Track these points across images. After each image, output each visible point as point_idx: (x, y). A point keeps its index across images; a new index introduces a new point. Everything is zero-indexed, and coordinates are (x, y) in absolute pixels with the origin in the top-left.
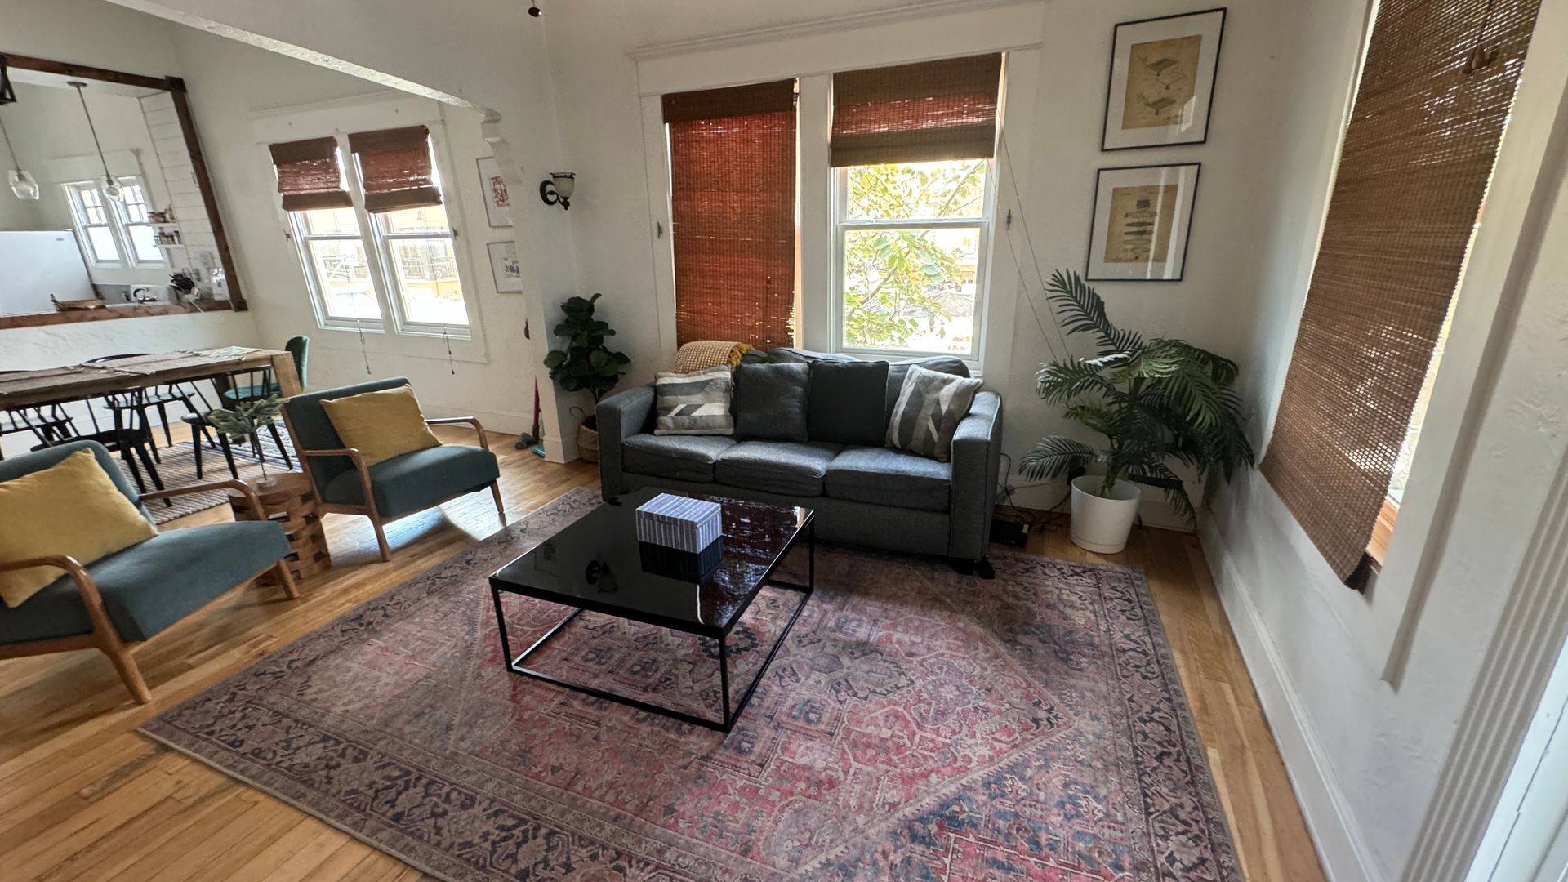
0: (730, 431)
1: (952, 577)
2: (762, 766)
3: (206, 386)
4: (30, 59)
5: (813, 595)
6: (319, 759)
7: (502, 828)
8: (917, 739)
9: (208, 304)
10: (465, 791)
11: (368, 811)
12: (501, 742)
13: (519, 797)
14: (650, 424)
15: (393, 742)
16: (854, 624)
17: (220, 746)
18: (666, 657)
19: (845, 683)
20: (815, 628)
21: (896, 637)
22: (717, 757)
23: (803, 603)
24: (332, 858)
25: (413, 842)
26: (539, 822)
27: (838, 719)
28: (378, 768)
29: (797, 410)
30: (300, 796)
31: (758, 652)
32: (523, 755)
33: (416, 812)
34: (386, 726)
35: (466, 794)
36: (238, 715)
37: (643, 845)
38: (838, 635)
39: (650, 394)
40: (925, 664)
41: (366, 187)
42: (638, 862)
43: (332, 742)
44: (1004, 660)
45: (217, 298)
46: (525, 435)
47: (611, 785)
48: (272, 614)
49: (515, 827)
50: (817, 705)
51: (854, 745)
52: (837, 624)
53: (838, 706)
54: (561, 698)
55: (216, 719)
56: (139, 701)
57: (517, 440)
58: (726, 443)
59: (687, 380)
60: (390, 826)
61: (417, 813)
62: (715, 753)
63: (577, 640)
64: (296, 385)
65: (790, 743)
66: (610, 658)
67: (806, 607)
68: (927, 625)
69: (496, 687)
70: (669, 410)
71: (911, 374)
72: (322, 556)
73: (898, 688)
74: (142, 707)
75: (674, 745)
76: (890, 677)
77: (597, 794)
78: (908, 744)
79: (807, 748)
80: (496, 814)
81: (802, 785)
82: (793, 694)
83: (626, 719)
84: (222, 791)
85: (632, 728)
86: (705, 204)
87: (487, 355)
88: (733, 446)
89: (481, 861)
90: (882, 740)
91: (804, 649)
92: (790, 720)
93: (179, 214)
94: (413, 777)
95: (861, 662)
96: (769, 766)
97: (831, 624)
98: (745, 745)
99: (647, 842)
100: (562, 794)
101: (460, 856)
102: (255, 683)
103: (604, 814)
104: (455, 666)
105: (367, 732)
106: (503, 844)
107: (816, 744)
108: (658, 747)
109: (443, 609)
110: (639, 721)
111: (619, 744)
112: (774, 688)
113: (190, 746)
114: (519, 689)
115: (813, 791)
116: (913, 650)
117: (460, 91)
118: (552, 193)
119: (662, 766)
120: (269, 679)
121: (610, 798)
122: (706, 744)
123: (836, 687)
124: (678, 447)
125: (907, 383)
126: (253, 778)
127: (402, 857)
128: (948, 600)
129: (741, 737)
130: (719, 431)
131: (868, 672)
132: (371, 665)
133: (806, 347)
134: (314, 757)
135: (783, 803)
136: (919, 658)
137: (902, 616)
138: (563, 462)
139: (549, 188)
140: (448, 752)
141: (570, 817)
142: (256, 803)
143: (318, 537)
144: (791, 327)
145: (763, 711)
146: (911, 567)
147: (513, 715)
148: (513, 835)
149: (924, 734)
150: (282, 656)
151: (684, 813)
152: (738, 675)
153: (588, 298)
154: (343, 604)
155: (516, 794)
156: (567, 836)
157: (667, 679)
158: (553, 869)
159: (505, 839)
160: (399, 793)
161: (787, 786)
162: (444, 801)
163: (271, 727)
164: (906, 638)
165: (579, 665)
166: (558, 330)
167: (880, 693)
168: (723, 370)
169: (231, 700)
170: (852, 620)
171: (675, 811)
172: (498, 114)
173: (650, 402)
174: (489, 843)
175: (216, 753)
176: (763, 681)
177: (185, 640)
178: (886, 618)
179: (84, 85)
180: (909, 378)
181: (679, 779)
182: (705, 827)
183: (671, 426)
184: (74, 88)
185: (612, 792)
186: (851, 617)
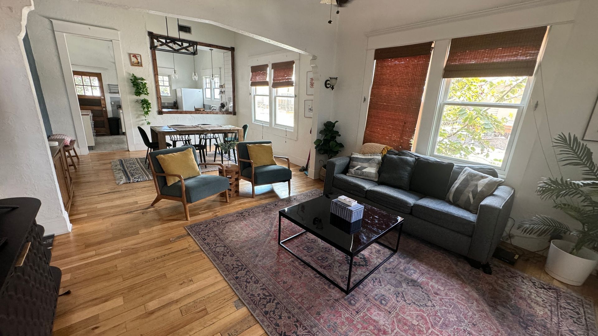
0: (376, 180)
1: (468, 267)
2: (357, 313)
3: (221, 136)
4: (203, 43)
5: (396, 254)
6: (222, 252)
7: (264, 294)
8: (430, 331)
9: (228, 112)
11: (230, 272)
12: (271, 267)
13: (271, 287)
14: (345, 171)
15: (241, 254)
16: (412, 271)
17: (201, 239)
18: (331, 258)
19: (402, 294)
20: (394, 267)
21: (431, 283)
22: (341, 302)
23: (391, 255)
24: (218, 282)
25: (239, 287)
26: (275, 298)
27: (394, 308)
28: (236, 261)
29: (407, 177)
30: (215, 261)
31: (367, 268)
32: (276, 273)
33: (242, 278)
34: (241, 249)
35: (257, 279)
36: (207, 231)
37: (306, 321)
38: (403, 273)
39: (348, 160)
40: (443, 300)
41: (274, 80)
42: (303, 327)
43: (226, 248)
44: (487, 314)
45: (229, 111)
46: (303, 167)
47: (301, 296)
48: (221, 205)
49: (268, 296)
50: (387, 298)
51: (399, 321)
52: (404, 269)
53: (396, 302)
54: (292, 259)
55: (202, 230)
56: (187, 220)
57: (300, 168)
58: (373, 184)
59: (363, 157)
60: (234, 280)
61: (242, 279)
62: (340, 300)
63: (302, 241)
64: (242, 139)
65: (371, 309)
66: (312, 251)
67: (392, 257)
68: (448, 284)
69: (273, 248)
70: (354, 167)
71: (465, 171)
72: (237, 191)
73: (426, 306)
74: (187, 221)
75: (326, 291)
76: (423, 300)
77: (295, 296)
78: (425, 332)
79: (378, 314)
80: (263, 289)
81: (372, 327)
82: (377, 290)
83: (312, 274)
84: (198, 251)
85: (313, 279)
86: (385, 91)
87: (297, 138)
88: (376, 186)
89: (256, 302)
90: (413, 324)
91: (386, 274)
92: (374, 300)
93: (226, 86)
94: (244, 267)
95: (411, 288)
96: (360, 314)
97: (402, 268)
98: (353, 302)
99: (308, 321)
100: (285, 292)
101: (250, 298)
102: (213, 224)
103: (296, 305)
104: (264, 237)
105: (235, 248)
106: (263, 300)
107: (382, 314)
108: (320, 289)
109: (265, 218)
110: (316, 277)
111: (307, 282)
112: (370, 284)
113: (194, 236)
114: (280, 251)
115: (376, 332)
116: (438, 292)
117: (306, 49)
118: (329, 84)
119: (320, 297)
120: (216, 223)
121: (300, 300)
122: (338, 295)
123: (397, 294)
124: (354, 181)
125: (462, 175)
126: (205, 250)
127: (235, 291)
128: (462, 277)
129: (352, 298)
130: (371, 179)
131: (413, 294)
132: (242, 229)
133: (416, 152)
135: (362, 331)
136: (440, 297)
137: (436, 276)
138: (313, 179)
139: (328, 82)
140: (255, 264)
141: (285, 301)
142: (205, 258)
143: (237, 186)
144: (411, 143)
145: (363, 292)
146: (447, 256)
147: (276, 260)
148: (267, 299)
149: (434, 330)
150: (220, 218)
151: (323, 317)
152: (357, 274)
153: (334, 122)
154: (239, 208)
155: (271, 285)
156: (283, 306)
157: (329, 266)
158: (275, 315)
160: (239, 271)
161: (365, 325)
162: (250, 279)
163: (213, 238)
164: (436, 286)
165: (301, 250)
166: (321, 132)
167: (417, 305)
168: (378, 155)
169: (206, 227)
170: (412, 270)
171: (320, 314)
172: (316, 57)
173: (348, 163)
174: (259, 297)
175: (199, 240)
176: (366, 280)
177: (199, 207)
178: (428, 274)
179: (213, 50)
180: (464, 173)
181: (325, 304)
182: (330, 325)
183: (353, 173)
184: (210, 51)
185: (301, 298)
186: (411, 268)
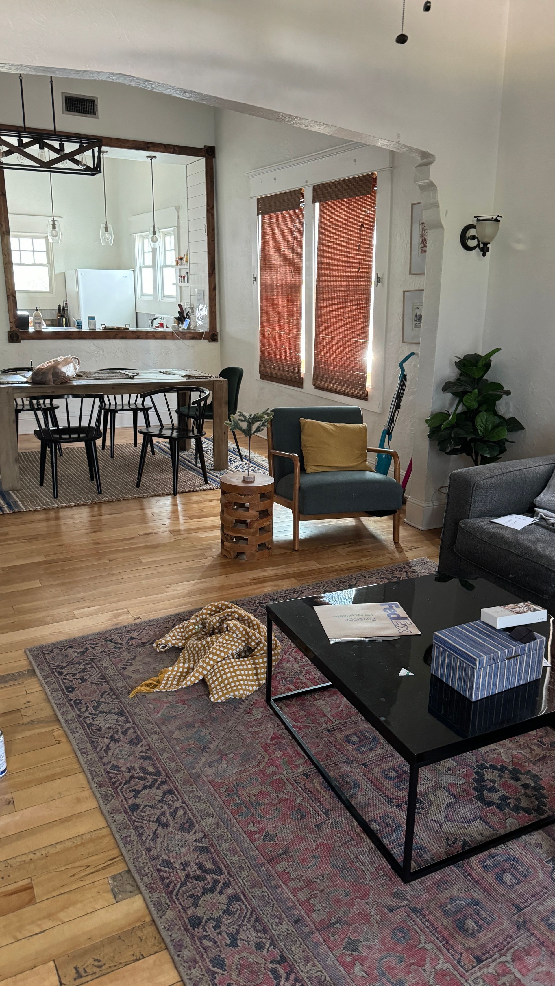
2: (479, 960)
6: (109, 728)
7: (200, 866)
9: (194, 334)
10: (190, 814)
11: (118, 790)
12: (238, 785)
13: (226, 845)
15: (161, 740)
17: (61, 687)
18: (430, 776)
24: (79, 815)
25: (134, 837)
26: (231, 879)
28: (141, 757)
30: (84, 752)
32: (250, 806)
33: (148, 811)
34: (164, 723)
35: (189, 818)
36: (82, 667)
37: (310, 965)
43: (123, 718)
45: (199, 329)
47: (309, 884)
49: (210, 872)
55: (69, 663)
60: (126, 813)
61: (148, 813)
62: (430, 913)
65: (528, 954)
66: (371, 749)
69: (257, 730)
77: (291, 884)
84: (47, 722)
89: (171, 886)
92: (543, 927)
94: (161, 779)
96: (488, 966)
98: (470, 924)
99: (314, 965)
100: (263, 864)
101: (159, 871)
102: (102, 646)
103: (290, 908)
105: (149, 722)
106: (194, 881)
108: (373, 870)
113: (46, 677)
114: (275, 742)
118: (473, 238)
119: (367, 893)
120: (111, 646)
121: (302, 896)
126: (66, 721)
127: (122, 845)
129: (470, 911)
134: (107, 725)
138: (421, 528)
139: (472, 232)
140: (194, 771)
141: (259, 893)
142: (59, 742)
145: (512, 895)
147: (258, 765)
148: (205, 879)
150: (128, 632)
151: (366, 958)
153: (486, 354)
155: (226, 841)
156: (247, 909)
158: (220, 933)
159: (198, 878)
160: (145, 787)
162: (171, 814)
163: (94, 686)
165: (339, 743)
166: (448, 387)
169: (83, 653)
171: (356, 950)
174: (184, 873)
175: (57, 690)
181: (378, 918)
185: (307, 891)
